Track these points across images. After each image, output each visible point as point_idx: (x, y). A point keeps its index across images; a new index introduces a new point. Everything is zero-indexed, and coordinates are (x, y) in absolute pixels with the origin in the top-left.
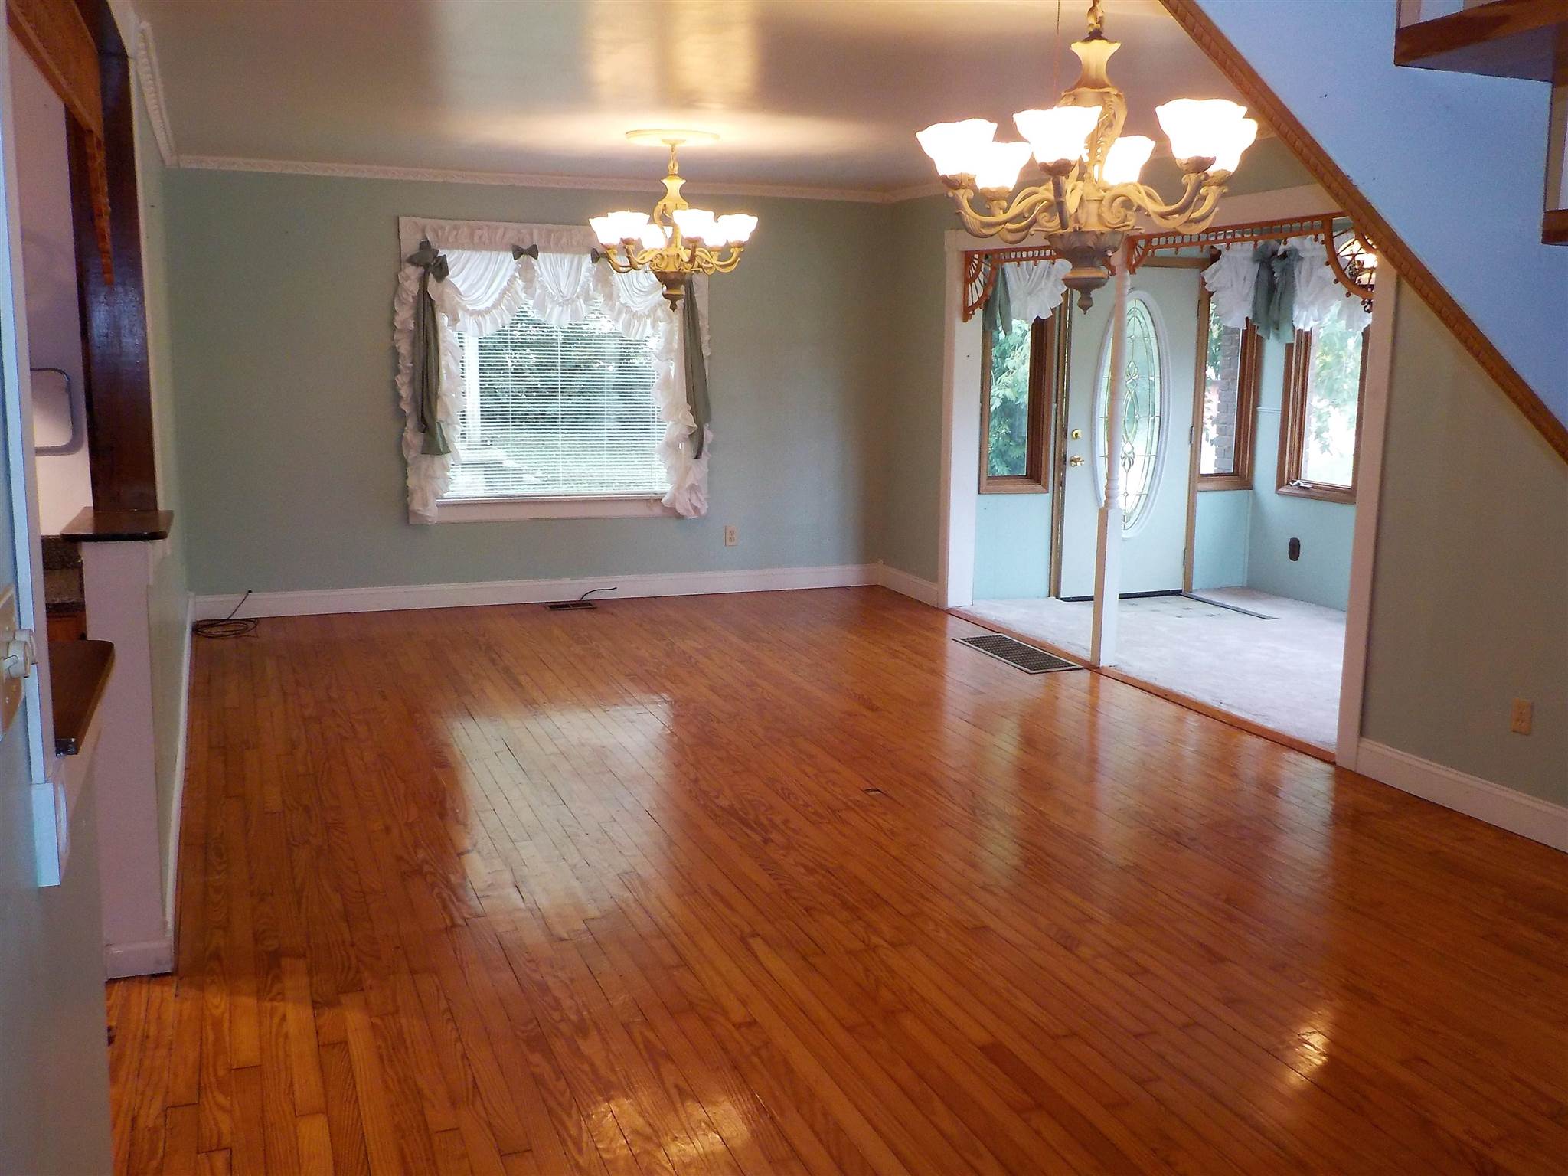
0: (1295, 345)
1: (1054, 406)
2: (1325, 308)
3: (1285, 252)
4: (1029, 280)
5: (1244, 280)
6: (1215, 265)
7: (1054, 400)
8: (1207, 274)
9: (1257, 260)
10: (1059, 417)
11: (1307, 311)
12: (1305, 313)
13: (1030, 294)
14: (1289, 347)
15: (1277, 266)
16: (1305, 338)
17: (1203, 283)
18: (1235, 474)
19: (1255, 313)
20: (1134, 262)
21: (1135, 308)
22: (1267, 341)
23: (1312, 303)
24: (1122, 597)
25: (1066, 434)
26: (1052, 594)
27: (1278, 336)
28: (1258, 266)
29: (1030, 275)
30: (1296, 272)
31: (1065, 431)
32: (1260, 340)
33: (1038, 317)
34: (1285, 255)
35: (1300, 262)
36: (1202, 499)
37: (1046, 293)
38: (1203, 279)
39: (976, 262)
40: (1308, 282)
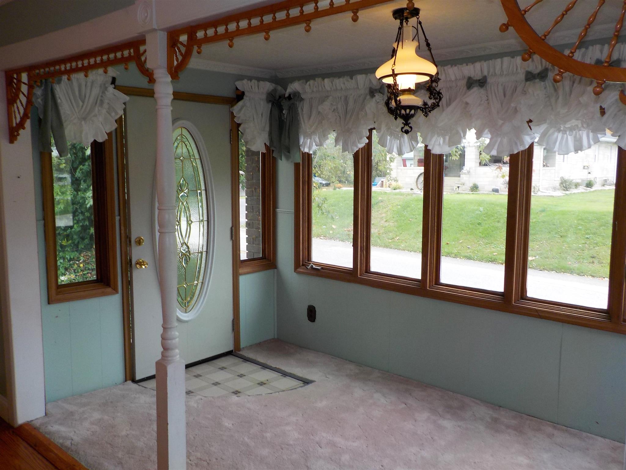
0: (301, 163)
1: (117, 218)
2: (324, 137)
3: (290, 95)
4: (82, 106)
5: (262, 115)
6: (240, 103)
7: (117, 212)
8: (236, 109)
9: (270, 101)
10: (122, 228)
11: (311, 139)
12: (309, 141)
13: (85, 119)
14: (297, 166)
15: (285, 104)
16: (308, 158)
17: (232, 116)
18: (264, 258)
19: (271, 140)
20: (175, 63)
21: (182, 134)
22: (280, 161)
23: (314, 133)
24: (188, 366)
25: (130, 241)
26: (128, 378)
27: (288, 158)
28: (270, 105)
29: (83, 102)
30: (300, 110)
31: (128, 238)
32: (275, 161)
33: (95, 140)
34: (289, 98)
35: (302, 102)
36: (243, 280)
37: (101, 119)
38: (232, 113)
39: (15, 81)
40: (310, 117)
